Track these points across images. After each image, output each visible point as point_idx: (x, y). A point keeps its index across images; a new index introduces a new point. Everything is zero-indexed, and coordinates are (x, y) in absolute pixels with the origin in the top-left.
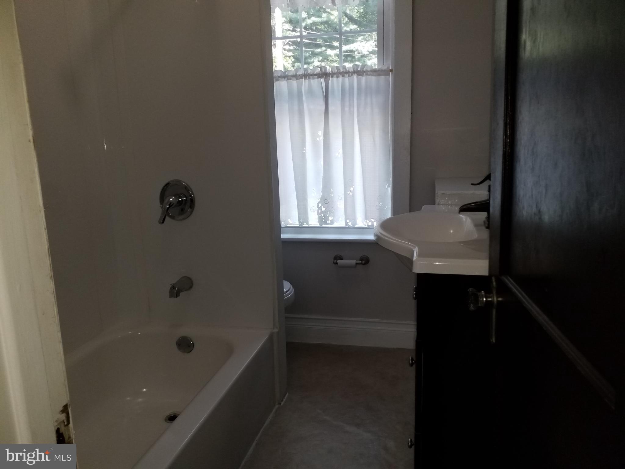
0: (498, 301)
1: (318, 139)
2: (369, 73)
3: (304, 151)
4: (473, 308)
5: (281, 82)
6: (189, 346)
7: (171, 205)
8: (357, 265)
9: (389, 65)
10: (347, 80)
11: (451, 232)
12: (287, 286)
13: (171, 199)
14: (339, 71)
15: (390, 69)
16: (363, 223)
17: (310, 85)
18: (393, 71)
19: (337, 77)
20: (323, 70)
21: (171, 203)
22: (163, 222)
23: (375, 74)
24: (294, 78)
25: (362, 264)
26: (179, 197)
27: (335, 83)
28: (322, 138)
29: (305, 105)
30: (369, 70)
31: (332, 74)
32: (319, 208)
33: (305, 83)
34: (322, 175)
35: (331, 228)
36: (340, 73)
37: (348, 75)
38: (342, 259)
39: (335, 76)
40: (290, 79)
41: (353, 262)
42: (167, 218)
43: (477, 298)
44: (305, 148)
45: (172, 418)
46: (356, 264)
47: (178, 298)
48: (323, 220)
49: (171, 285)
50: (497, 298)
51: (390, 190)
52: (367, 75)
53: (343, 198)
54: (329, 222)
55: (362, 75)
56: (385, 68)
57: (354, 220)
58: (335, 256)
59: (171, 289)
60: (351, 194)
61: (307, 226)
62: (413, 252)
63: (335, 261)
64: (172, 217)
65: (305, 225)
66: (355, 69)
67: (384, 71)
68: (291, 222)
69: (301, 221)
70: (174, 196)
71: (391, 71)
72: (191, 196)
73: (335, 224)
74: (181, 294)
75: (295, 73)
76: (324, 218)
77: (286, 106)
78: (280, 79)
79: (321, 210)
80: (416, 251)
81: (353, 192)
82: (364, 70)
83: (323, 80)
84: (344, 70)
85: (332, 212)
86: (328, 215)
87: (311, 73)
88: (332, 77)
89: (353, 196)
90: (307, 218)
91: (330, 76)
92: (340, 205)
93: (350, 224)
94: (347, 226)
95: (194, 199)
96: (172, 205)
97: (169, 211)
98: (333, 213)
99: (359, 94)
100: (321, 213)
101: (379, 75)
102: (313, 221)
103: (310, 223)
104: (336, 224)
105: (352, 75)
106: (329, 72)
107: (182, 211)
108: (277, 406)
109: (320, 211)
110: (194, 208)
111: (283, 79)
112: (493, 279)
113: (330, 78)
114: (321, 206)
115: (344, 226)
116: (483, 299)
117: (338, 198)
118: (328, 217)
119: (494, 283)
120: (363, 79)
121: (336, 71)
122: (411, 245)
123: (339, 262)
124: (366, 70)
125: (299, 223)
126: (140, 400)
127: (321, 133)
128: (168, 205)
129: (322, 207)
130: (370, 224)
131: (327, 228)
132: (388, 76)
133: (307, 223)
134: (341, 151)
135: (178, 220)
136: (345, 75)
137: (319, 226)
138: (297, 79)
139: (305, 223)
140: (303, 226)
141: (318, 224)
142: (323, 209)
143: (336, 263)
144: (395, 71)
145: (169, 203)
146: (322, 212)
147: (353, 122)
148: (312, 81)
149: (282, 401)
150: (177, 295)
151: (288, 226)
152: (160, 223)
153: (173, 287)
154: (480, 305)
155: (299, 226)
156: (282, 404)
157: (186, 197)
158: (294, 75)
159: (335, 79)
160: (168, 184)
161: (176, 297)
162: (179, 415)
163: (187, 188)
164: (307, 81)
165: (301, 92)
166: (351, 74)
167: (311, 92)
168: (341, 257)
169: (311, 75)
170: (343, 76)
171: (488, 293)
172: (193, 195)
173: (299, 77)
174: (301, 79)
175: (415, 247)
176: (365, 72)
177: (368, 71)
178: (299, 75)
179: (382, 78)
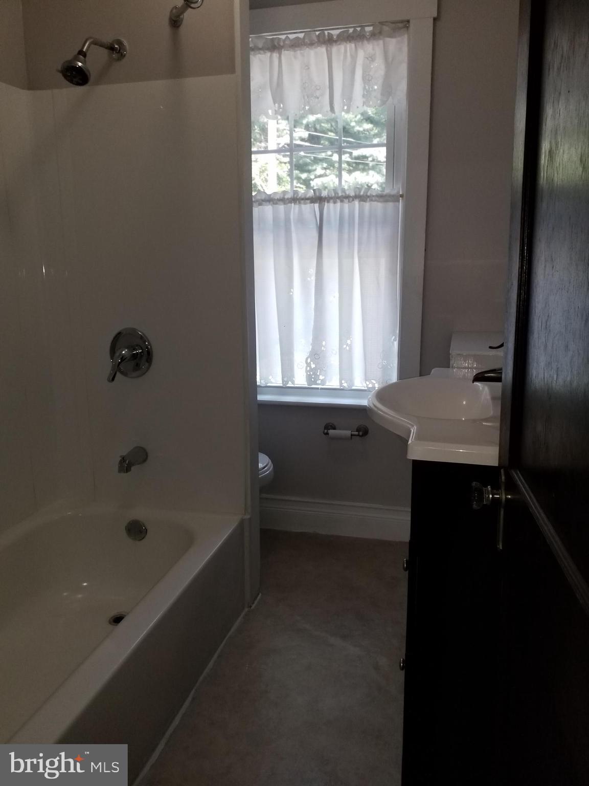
0: (506, 499)
1: (309, 279)
2: (374, 199)
3: (291, 293)
4: (476, 507)
5: (266, 207)
6: (141, 532)
7: (123, 358)
8: (353, 437)
9: (399, 189)
10: (346, 206)
11: (464, 403)
12: (264, 462)
13: (123, 352)
14: (337, 195)
15: (401, 193)
16: (362, 384)
17: (300, 212)
18: (405, 195)
19: (335, 203)
20: (318, 194)
21: (123, 357)
22: (113, 379)
23: (381, 200)
24: (281, 203)
25: (358, 435)
26: (134, 349)
27: (332, 209)
28: (313, 278)
29: (294, 235)
30: (374, 194)
31: (328, 199)
32: (308, 365)
33: (294, 208)
34: (312, 323)
35: (322, 389)
36: (338, 198)
37: (347, 200)
38: (334, 429)
39: (331, 201)
40: (277, 204)
41: (348, 433)
42: (118, 375)
43: (481, 494)
44: (292, 290)
45: (117, 620)
46: (352, 435)
47: (128, 473)
48: (313, 380)
49: (121, 457)
50: (506, 495)
51: (396, 344)
52: (372, 200)
53: (338, 353)
54: (319, 382)
55: (365, 201)
56: (394, 192)
57: (351, 381)
58: (327, 424)
59: (120, 461)
60: (348, 348)
61: (293, 386)
62: (410, 431)
63: (326, 431)
64: (124, 374)
65: (290, 384)
66: (357, 193)
67: (393, 196)
68: (273, 380)
69: (285, 379)
70: (127, 348)
71: (402, 196)
72: (147, 348)
73: (327, 384)
74: (132, 468)
75: (282, 196)
76: (313, 376)
77: (270, 238)
78: (264, 203)
79: (310, 367)
80: (414, 430)
81: (350, 346)
82: (369, 194)
83: (317, 206)
84: (344, 194)
85: (324, 369)
86: (318, 374)
87: (303, 197)
88: (328, 202)
89: (350, 351)
90: (293, 376)
91: (325, 201)
92: (333, 360)
93: (345, 385)
94: (342, 388)
95: (152, 352)
96: (124, 360)
97: (120, 366)
98: (325, 371)
99: (361, 224)
100: (310, 371)
101: (387, 201)
102: (300, 380)
103: (296, 383)
104: (329, 385)
105: (353, 200)
106: (324, 196)
107: (137, 367)
108: (246, 610)
109: (308, 368)
110: (151, 364)
111: (268, 203)
112: (502, 471)
113: (326, 204)
114: (310, 362)
115: (339, 387)
116: (489, 496)
117: (332, 352)
118: (319, 376)
119: (503, 478)
120: (367, 205)
121: (333, 195)
122: (408, 423)
123: (331, 432)
124: (370, 194)
125: (283, 382)
126: (80, 596)
127: (312, 271)
128: (119, 359)
129: (312, 363)
130: (370, 386)
131: (318, 388)
132: (397, 203)
133: (293, 383)
134: (337, 295)
135: (132, 378)
136: (345, 200)
137: (307, 386)
138: (285, 204)
139: (290, 383)
140: (288, 385)
141: (306, 383)
142: (313, 366)
143: (327, 434)
144: (407, 197)
145: (121, 357)
146: (311, 369)
147: (353, 258)
148: (303, 206)
149: (253, 603)
150: (128, 470)
151: (269, 385)
152: (109, 381)
153: (123, 459)
154: (485, 503)
155: (282, 385)
156: (253, 606)
157: (142, 349)
158: (281, 198)
159: (331, 205)
160: (119, 333)
161: (127, 473)
162: (125, 616)
163: (143, 338)
164: (297, 206)
165: (290, 219)
166: (351, 199)
167: (301, 220)
168: (333, 426)
169: (303, 199)
170: (342, 201)
171: (496, 487)
172: (151, 346)
173: (288, 201)
174: (289, 204)
175: (413, 426)
176: (369, 197)
177: (373, 196)
178: (288, 199)
179: (390, 205)
